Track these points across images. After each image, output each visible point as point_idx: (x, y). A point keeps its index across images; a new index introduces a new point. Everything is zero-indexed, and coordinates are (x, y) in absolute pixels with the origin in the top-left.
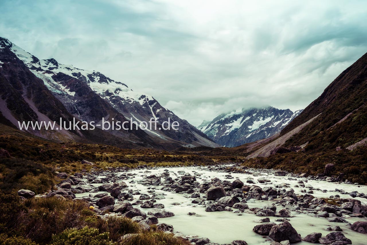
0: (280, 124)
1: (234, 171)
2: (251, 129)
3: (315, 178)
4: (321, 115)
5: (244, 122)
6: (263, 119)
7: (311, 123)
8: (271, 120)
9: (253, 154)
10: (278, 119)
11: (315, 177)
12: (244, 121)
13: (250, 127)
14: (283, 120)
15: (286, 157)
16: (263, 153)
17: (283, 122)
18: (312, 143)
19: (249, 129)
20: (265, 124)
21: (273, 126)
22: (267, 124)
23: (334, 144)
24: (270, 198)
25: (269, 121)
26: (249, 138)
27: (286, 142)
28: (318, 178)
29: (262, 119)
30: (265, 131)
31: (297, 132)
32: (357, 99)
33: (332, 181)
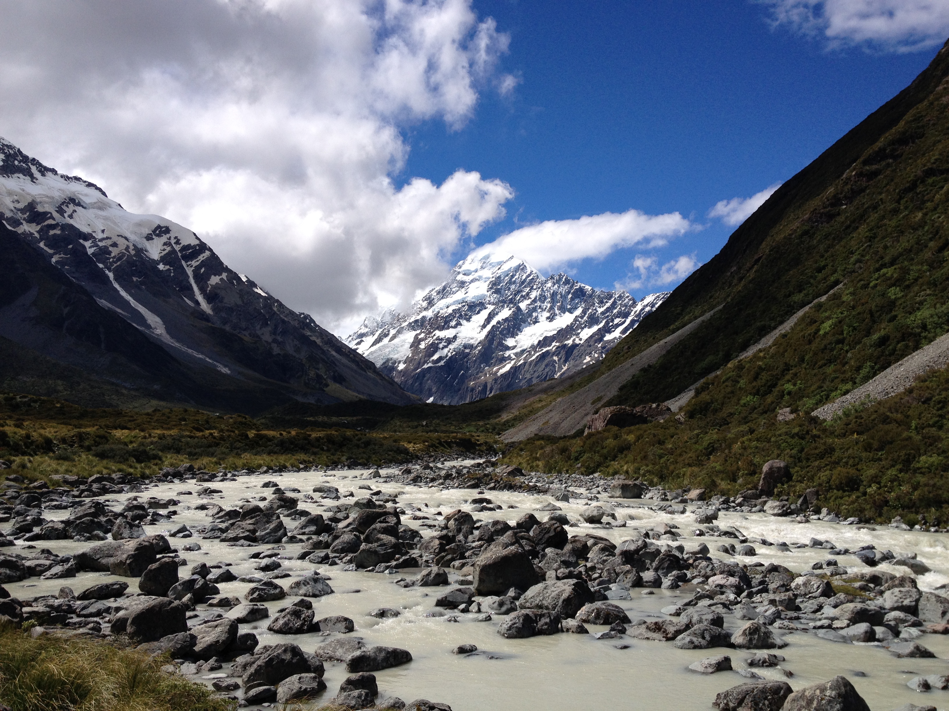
0: (600, 335)
1: (492, 485)
2: (514, 347)
3: (733, 504)
4: (720, 310)
5: (493, 326)
6: (551, 319)
7: (693, 335)
8: (572, 324)
9: (521, 426)
10: (593, 320)
11: (734, 502)
12: (494, 322)
13: (510, 342)
14: (607, 323)
15: (638, 438)
16: (551, 422)
17: (607, 329)
18: (705, 397)
19: (508, 348)
20: (555, 332)
21: (577, 341)
22: (563, 334)
23: (770, 399)
24: (667, 582)
25: (568, 326)
26: (505, 376)
27: (621, 389)
28: (740, 505)
29: (548, 318)
30: (554, 354)
31: (653, 361)
32: (824, 267)
33: (784, 514)
